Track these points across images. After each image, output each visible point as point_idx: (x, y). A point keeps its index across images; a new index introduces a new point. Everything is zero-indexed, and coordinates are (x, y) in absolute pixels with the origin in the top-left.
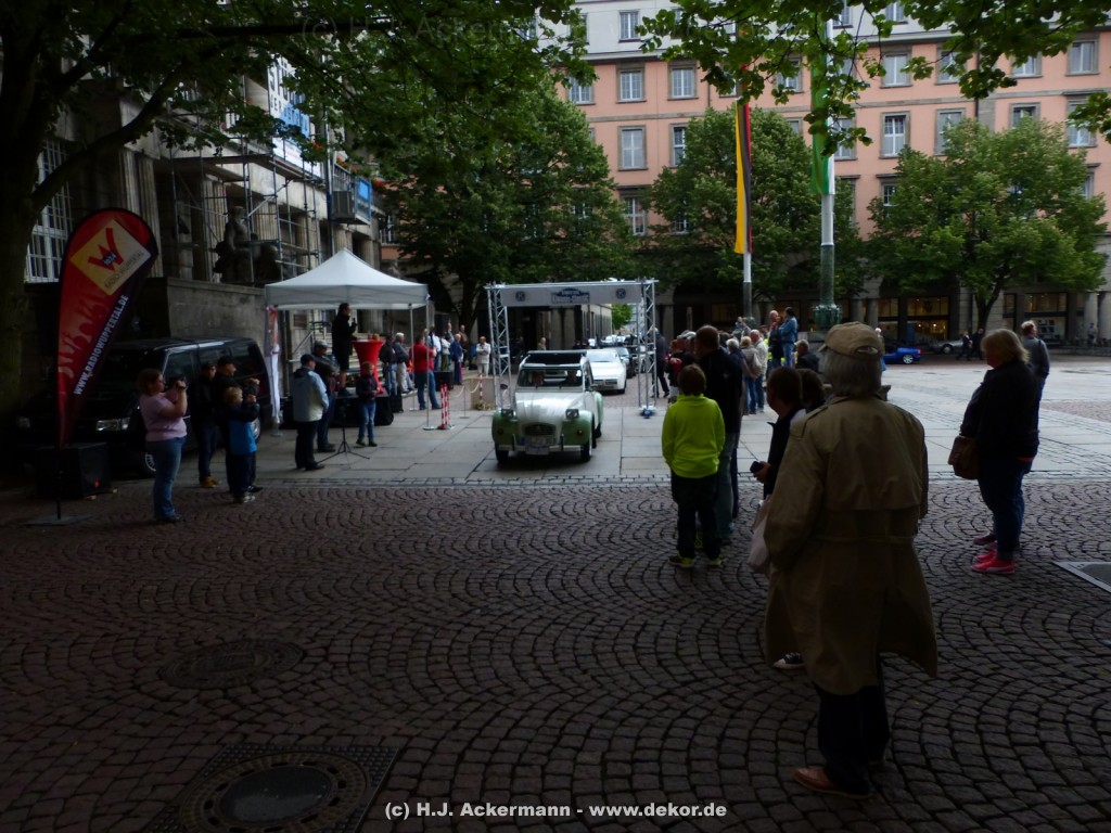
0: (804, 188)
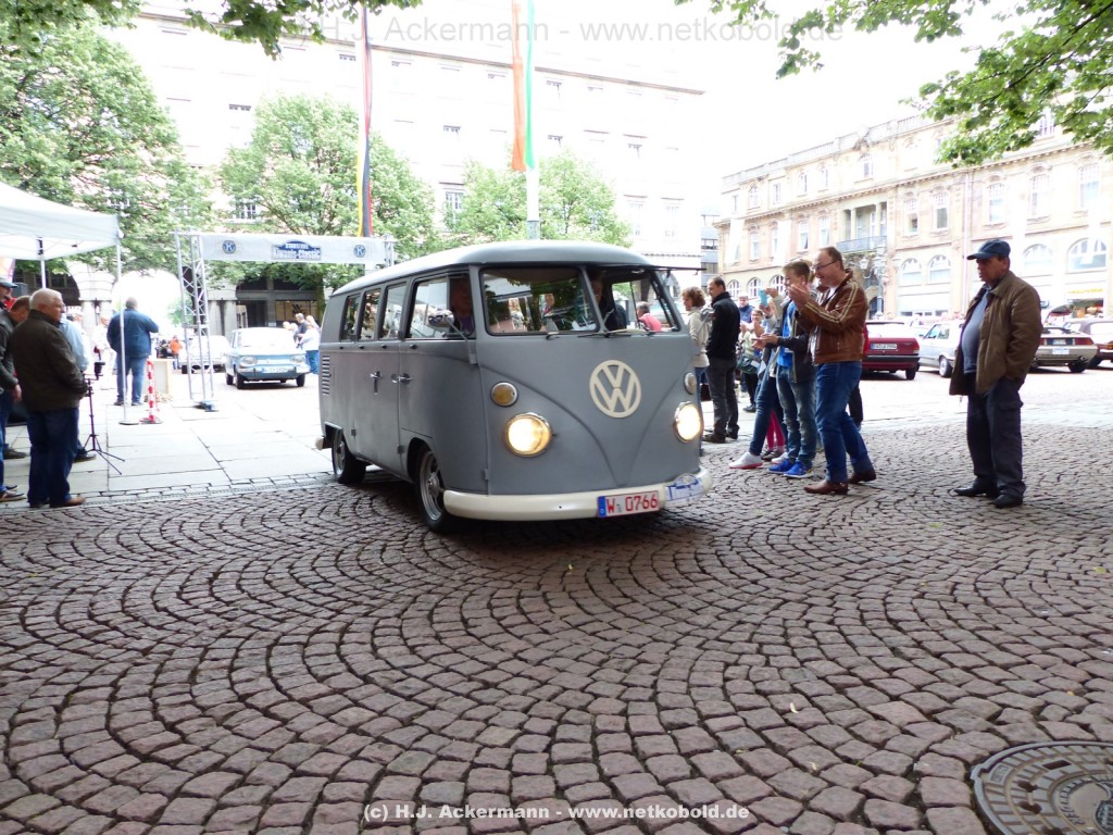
0: (391, 182)
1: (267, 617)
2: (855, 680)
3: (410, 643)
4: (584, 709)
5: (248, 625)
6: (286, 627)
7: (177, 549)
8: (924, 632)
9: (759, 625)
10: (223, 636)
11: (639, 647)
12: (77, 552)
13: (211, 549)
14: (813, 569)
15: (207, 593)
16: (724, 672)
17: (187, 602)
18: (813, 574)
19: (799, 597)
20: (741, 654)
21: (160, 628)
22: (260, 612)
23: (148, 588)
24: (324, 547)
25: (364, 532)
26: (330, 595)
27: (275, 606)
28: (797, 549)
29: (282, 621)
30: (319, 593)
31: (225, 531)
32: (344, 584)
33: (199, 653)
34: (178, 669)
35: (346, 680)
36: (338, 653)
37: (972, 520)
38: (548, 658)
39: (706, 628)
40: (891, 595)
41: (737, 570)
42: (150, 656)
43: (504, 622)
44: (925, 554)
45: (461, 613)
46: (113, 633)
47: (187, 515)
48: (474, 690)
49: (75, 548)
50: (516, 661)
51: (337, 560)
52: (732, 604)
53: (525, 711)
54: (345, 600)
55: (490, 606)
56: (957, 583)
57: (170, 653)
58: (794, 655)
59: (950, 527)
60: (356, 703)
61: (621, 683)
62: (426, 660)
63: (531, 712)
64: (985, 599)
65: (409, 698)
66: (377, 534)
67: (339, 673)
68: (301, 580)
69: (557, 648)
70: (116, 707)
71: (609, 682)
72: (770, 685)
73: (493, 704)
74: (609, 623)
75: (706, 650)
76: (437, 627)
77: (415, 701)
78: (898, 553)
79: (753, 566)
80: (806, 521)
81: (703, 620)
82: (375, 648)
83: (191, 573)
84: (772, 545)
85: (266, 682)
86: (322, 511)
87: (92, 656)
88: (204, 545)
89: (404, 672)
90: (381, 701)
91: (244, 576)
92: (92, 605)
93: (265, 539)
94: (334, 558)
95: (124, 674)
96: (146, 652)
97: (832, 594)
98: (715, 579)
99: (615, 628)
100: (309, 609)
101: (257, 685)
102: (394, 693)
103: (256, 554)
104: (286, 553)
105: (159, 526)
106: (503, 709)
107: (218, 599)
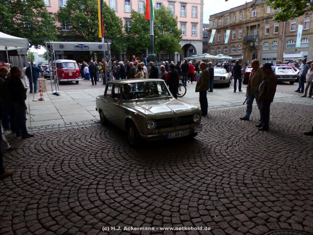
0: (109, 19)
1: (77, 178)
2: (232, 206)
3: (116, 189)
4: (160, 214)
5: (72, 181)
6: (82, 182)
7: (51, 151)
8: (253, 189)
9: (209, 184)
10: (65, 186)
11: (176, 192)
12: (24, 152)
13: (61, 151)
14: (226, 163)
15: (60, 169)
16: (198, 202)
17: (55, 172)
18: (225, 165)
19: (221, 174)
20: (203, 195)
21: (48, 182)
22: (75, 176)
23: (45, 167)
24: (92, 151)
25: (103, 145)
26: (94, 170)
27: (79, 174)
28: (222, 155)
29: (81, 180)
30: (91, 169)
31: (64, 144)
32: (98, 166)
33: (59, 192)
34: (54, 197)
35: (98, 203)
36: (96, 192)
37: (272, 144)
38: (152, 196)
39: (195, 185)
40: (246, 174)
41: (205, 163)
42: (47, 193)
43: (141, 181)
44: (257, 157)
45: (129, 178)
46: (36, 184)
47: (54, 138)
48: (132, 207)
49: (23, 151)
50: (143, 196)
51: (96, 156)
52: (202, 176)
53: (145, 215)
54: (98, 172)
55: (137, 175)
56: (265, 170)
57: (52, 192)
58: (217, 196)
59: (266, 147)
60: (101, 211)
61: (171, 205)
62: (120, 195)
63: (147, 215)
64: (271, 176)
65: (115, 210)
66: (107, 146)
67: (97, 200)
68: (86, 164)
69: (154, 191)
70: (39, 212)
71: (168, 205)
72: (210, 207)
73: (137, 212)
74: (169, 182)
75: (194, 193)
76: (123, 183)
77: (117, 211)
78: (250, 157)
79: (209, 161)
80: (226, 143)
81: (194, 182)
82: (106, 191)
83: (56, 161)
84: (215, 153)
85: (78, 203)
86: (91, 136)
87: (31, 192)
88: (59, 150)
89: (114, 200)
90: (108, 210)
91: (70, 162)
92: (30, 172)
93: (76, 148)
94: (94, 155)
95: (40, 199)
96: (45, 191)
97: (230, 173)
98: (199, 166)
99: (171, 184)
100: (88, 176)
101: (75, 204)
102: (111, 208)
103: (73, 154)
104: (82, 153)
105: (46, 142)
106: (140, 214)
107: (64, 171)
